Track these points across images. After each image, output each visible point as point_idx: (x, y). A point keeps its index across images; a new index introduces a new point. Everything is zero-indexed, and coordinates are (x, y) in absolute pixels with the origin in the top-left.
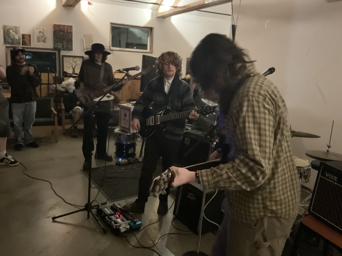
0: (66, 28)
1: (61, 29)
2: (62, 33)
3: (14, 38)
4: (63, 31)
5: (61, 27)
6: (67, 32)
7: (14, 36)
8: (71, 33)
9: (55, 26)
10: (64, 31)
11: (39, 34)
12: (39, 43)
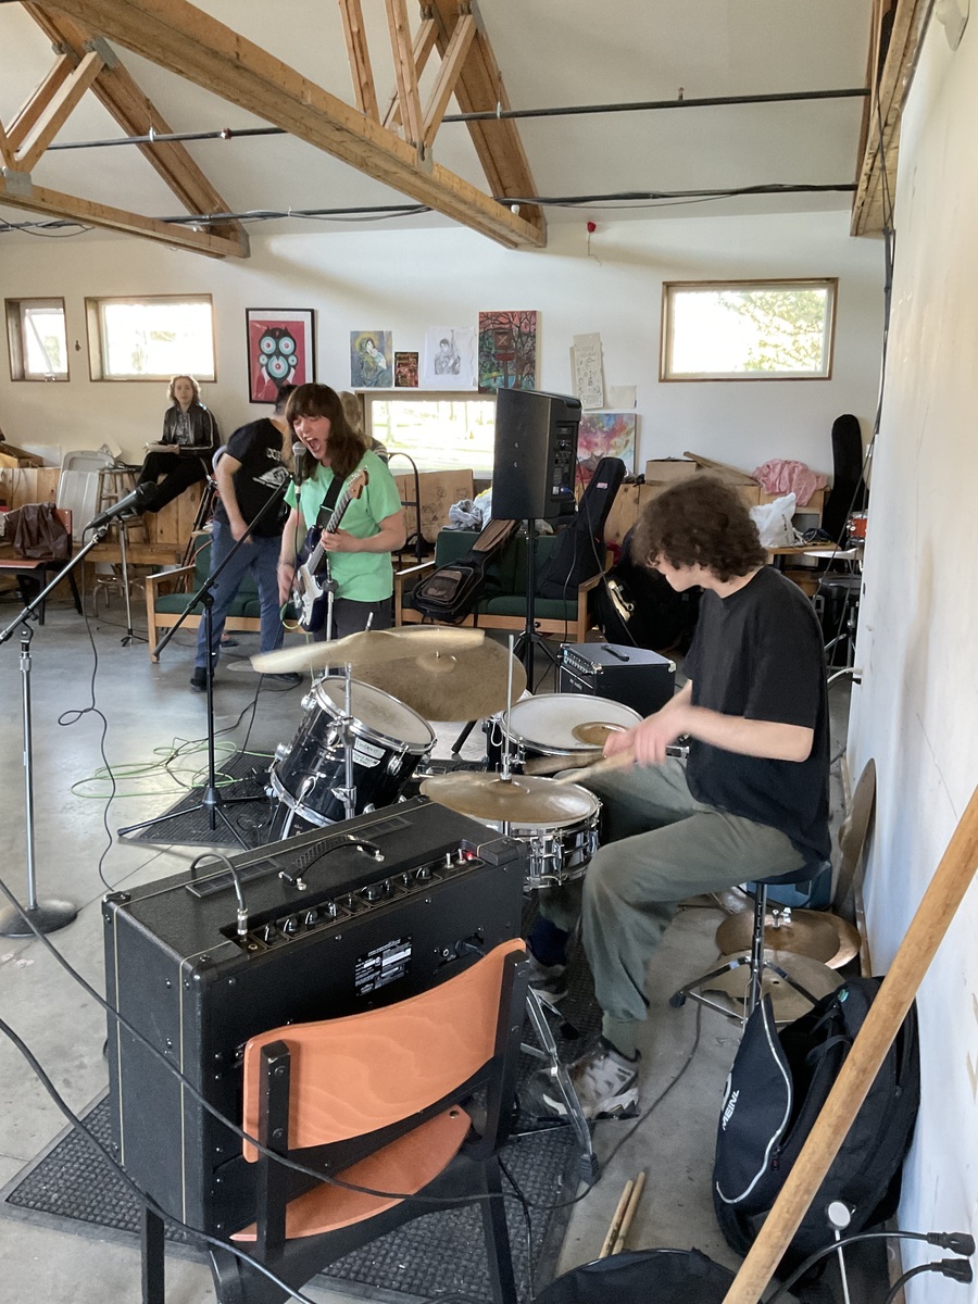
0: (516, 321)
1: (503, 326)
2: (503, 340)
3: (377, 366)
4: (508, 333)
5: (501, 319)
6: (520, 335)
7: (377, 360)
8: (532, 336)
9: (484, 317)
10: (511, 330)
11: (438, 350)
12: (439, 377)
